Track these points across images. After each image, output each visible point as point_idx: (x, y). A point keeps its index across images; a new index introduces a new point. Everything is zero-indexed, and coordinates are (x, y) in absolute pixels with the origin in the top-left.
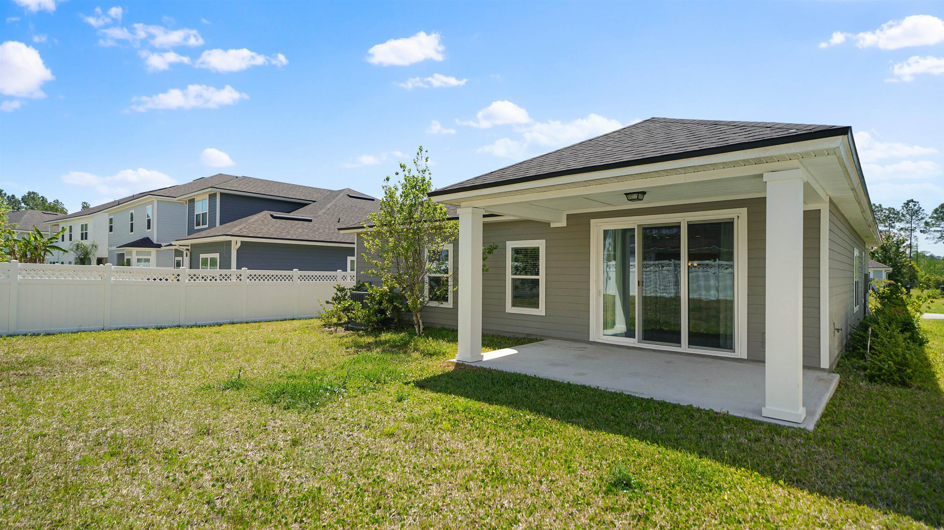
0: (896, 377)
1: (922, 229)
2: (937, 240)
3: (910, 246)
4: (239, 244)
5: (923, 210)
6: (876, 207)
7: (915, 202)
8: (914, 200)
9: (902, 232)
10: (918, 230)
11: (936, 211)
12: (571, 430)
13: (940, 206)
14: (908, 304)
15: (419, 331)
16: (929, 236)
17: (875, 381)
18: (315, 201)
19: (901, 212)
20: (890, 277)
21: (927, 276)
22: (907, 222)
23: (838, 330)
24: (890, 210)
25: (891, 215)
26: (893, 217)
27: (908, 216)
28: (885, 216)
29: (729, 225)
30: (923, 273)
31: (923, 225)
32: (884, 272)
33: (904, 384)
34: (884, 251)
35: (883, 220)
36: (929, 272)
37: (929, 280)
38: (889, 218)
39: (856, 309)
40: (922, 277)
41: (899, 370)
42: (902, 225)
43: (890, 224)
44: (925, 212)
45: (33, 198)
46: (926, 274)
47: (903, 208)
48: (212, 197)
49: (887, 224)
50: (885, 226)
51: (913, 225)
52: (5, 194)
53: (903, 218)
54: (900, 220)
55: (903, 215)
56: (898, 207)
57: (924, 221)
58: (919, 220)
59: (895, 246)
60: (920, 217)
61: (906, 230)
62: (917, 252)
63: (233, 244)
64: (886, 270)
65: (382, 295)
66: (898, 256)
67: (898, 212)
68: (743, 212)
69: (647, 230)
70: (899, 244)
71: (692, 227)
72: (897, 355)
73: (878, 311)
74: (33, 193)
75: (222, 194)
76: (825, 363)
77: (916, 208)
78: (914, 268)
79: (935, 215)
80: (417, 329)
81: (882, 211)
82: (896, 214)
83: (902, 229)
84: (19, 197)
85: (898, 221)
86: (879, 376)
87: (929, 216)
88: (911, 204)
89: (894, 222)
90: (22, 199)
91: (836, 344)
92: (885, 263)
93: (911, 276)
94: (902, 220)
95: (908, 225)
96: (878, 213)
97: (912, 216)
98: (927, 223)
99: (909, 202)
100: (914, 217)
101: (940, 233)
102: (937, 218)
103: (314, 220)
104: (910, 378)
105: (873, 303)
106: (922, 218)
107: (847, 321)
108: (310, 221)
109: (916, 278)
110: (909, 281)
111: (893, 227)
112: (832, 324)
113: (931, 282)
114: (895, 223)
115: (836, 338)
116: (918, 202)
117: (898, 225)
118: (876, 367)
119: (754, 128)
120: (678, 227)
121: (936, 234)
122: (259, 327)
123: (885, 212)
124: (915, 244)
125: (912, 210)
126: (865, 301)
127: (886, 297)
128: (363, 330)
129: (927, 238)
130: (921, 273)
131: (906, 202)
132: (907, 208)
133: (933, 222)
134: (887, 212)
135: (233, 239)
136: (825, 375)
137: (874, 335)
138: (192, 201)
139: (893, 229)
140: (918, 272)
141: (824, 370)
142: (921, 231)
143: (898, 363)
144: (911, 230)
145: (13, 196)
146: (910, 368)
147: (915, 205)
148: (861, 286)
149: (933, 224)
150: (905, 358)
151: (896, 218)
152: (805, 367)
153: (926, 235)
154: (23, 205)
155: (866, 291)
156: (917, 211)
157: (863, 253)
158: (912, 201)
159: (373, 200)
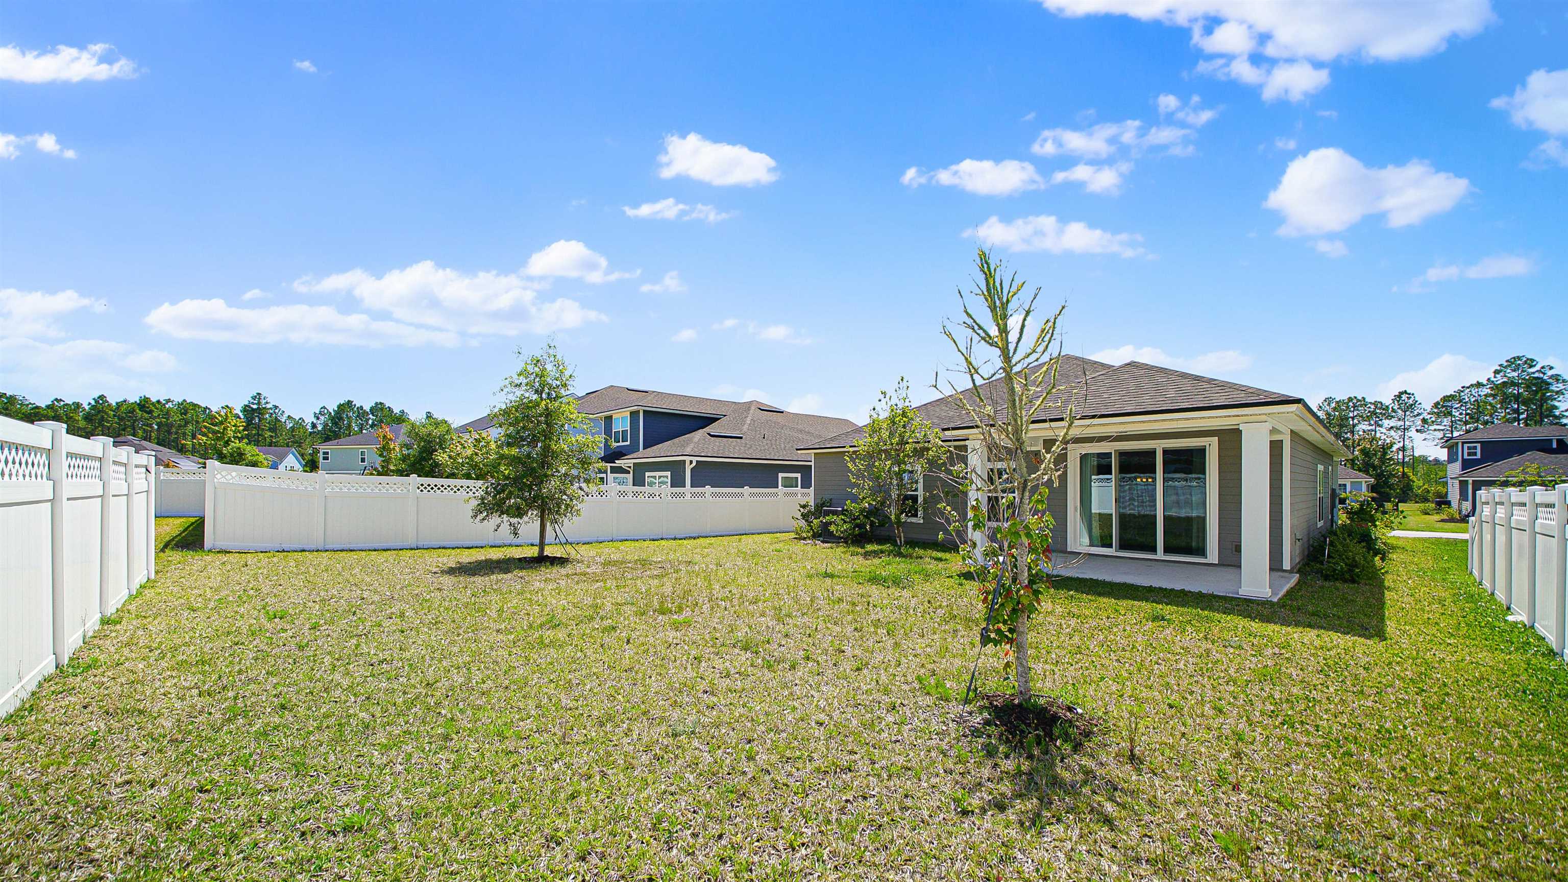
0: (1347, 576)
1: (1419, 428)
2: (1438, 441)
3: (1403, 449)
4: (694, 464)
5: (1420, 404)
6: (1358, 401)
7: (1409, 394)
8: (1408, 392)
9: (1392, 433)
10: (1413, 429)
11: (1436, 405)
12: (1105, 600)
13: (1441, 399)
14: (1378, 519)
15: (901, 543)
16: (1428, 437)
17: (1330, 580)
18: (725, 416)
19: (1390, 407)
20: (1373, 488)
21: (1426, 486)
22: (1399, 420)
23: (1299, 540)
24: (1375, 404)
25: (1378, 411)
26: (1381, 413)
27: (1399, 411)
28: (1369, 412)
29: (1202, 452)
30: (1421, 483)
31: (1420, 422)
32: (1363, 483)
33: (1353, 581)
34: (1366, 457)
35: (1367, 417)
36: (1429, 482)
37: (1428, 492)
38: (1375, 414)
39: (1320, 524)
40: (1419, 488)
41: (1349, 570)
42: (1393, 422)
43: (1376, 422)
44: (1423, 406)
45: (382, 409)
46: (1424, 484)
47: (1394, 402)
48: (634, 415)
49: (1372, 422)
50: (1370, 425)
51: (1407, 423)
52: (355, 405)
53: (1394, 414)
54: (1390, 417)
55: (1393, 410)
56: (1387, 401)
57: (1421, 417)
58: (1415, 416)
59: (1380, 451)
60: (1416, 413)
61: (1398, 429)
62: (1413, 455)
63: (688, 463)
64: (1365, 481)
65: (862, 511)
66: (1383, 463)
67: (1387, 407)
68: (1215, 440)
69: (1122, 454)
70: (1386, 448)
71: (1165, 452)
72: (1348, 559)
73: (1344, 526)
74: (381, 403)
75: (644, 411)
76: (1287, 566)
77: (1411, 401)
78: (1408, 477)
79: (1436, 410)
80: (898, 541)
81: (1366, 405)
82: (1384, 409)
83: (1392, 428)
84: (367, 408)
85: (1387, 418)
86: (1333, 576)
87: (1428, 411)
88: (1404, 397)
89: (1381, 420)
90: (370, 410)
91: (1297, 552)
92: (1367, 472)
93: (1404, 487)
94: (1393, 417)
95: (1401, 423)
96: (1360, 408)
97: (1405, 412)
98: (1424, 421)
99: (1401, 393)
100: (1408, 413)
101: (1442, 432)
102: (1438, 414)
103: (744, 437)
104: (1358, 577)
105: (1342, 518)
106: (1419, 414)
107: (1309, 534)
108: (741, 438)
109: (1411, 489)
110: (1401, 492)
111: (1381, 426)
112: (1293, 533)
113: (1431, 495)
114: (1384, 421)
115: (1297, 548)
116: (1413, 394)
117: (1387, 423)
118: (1331, 569)
119: (1231, 390)
120: (1152, 453)
121: (1436, 433)
122: (740, 540)
123: (1369, 407)
124: (1410, 447)
125: (1406, 404)
126: (1332, 516)
127: (1355, 513)
128: (842, 542)
129: (1425, 440)
130: (1418, 483)
131: (1398, 394)
132: (1398, 401)
133: (1433, 419)
134: (1373, 407)
135: (688, 459)
136: (1286, 574)
137: (1331, 544)
138: (609, 419)
139: (1380, 429)
140: (1414, 482)
141: (1286, 571)
142: (1417, 431)
143: (1349, 565)
144: (1404, 429)
145: (362, 407)
146: (1358, 568)
147: (1409, 398)
148: (1327, 502)
149: (1433, 422)
150: (1354, 560)
151: (1385, 414)
152: (1270, 569)
153: (1424, 436)
154: (371, 416)
155: (1333, 506)
156: (1412, 405)
157: (1330, 468)
158: (1405, 392)
159: (782, 412)
